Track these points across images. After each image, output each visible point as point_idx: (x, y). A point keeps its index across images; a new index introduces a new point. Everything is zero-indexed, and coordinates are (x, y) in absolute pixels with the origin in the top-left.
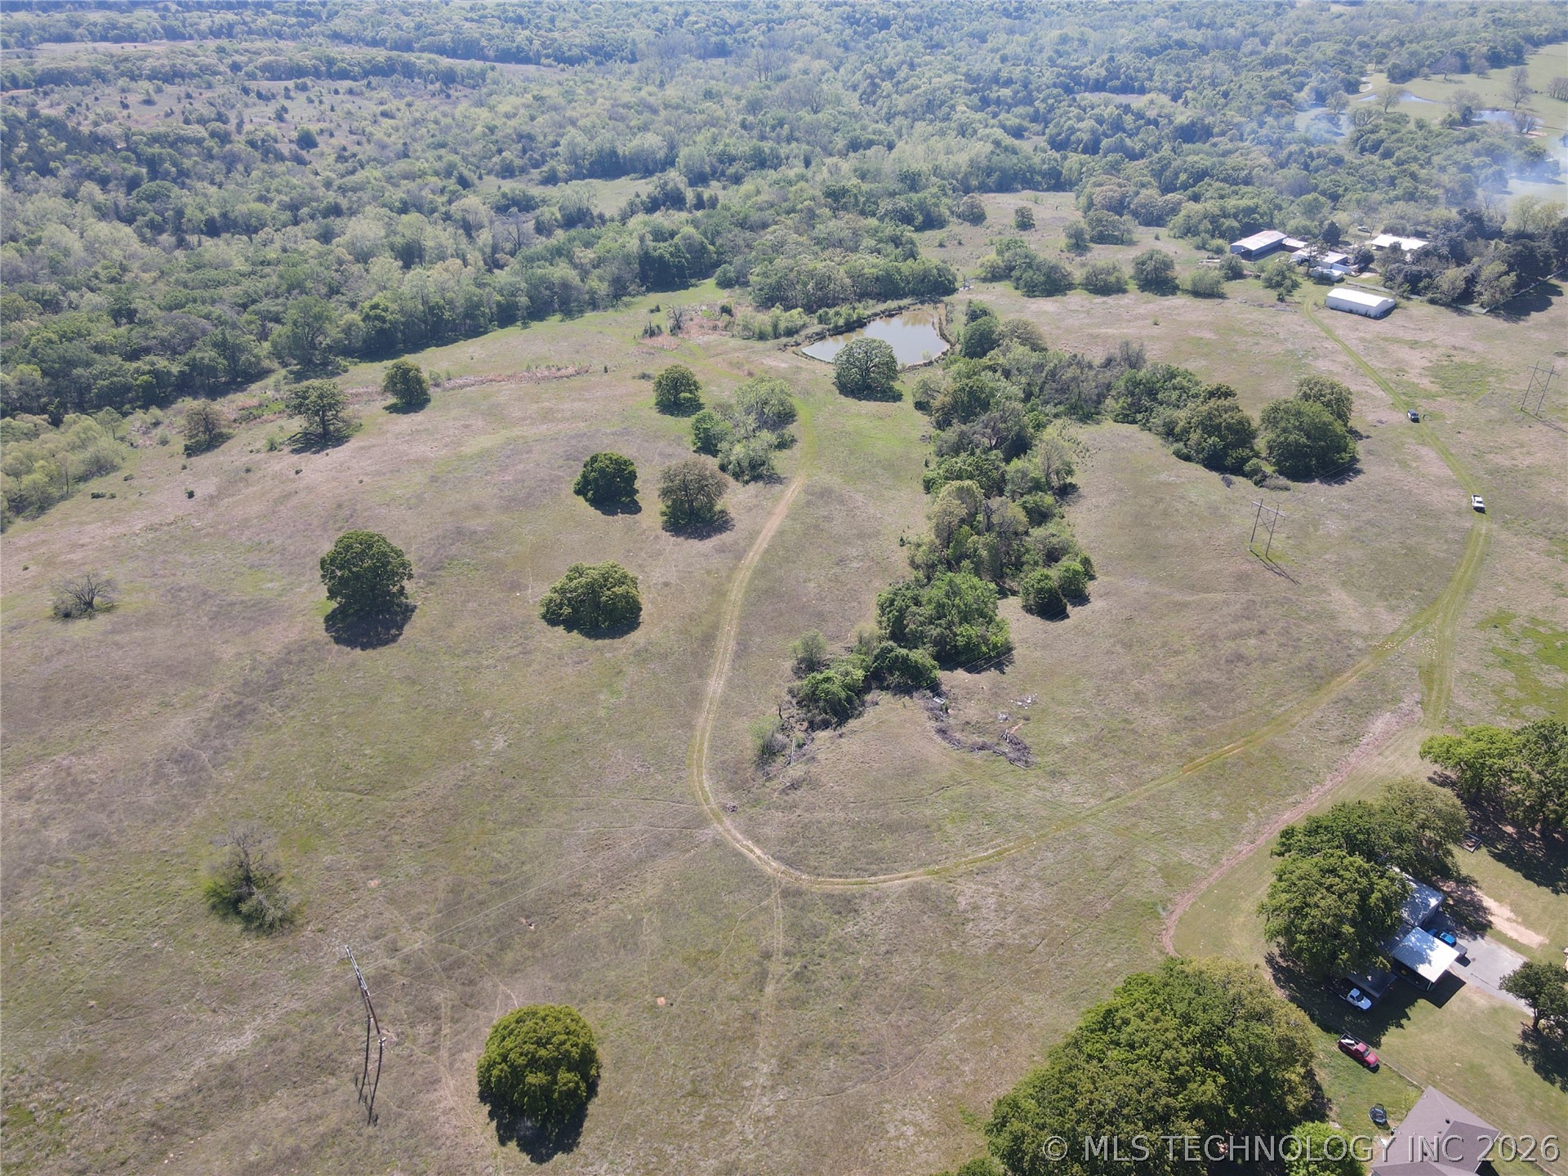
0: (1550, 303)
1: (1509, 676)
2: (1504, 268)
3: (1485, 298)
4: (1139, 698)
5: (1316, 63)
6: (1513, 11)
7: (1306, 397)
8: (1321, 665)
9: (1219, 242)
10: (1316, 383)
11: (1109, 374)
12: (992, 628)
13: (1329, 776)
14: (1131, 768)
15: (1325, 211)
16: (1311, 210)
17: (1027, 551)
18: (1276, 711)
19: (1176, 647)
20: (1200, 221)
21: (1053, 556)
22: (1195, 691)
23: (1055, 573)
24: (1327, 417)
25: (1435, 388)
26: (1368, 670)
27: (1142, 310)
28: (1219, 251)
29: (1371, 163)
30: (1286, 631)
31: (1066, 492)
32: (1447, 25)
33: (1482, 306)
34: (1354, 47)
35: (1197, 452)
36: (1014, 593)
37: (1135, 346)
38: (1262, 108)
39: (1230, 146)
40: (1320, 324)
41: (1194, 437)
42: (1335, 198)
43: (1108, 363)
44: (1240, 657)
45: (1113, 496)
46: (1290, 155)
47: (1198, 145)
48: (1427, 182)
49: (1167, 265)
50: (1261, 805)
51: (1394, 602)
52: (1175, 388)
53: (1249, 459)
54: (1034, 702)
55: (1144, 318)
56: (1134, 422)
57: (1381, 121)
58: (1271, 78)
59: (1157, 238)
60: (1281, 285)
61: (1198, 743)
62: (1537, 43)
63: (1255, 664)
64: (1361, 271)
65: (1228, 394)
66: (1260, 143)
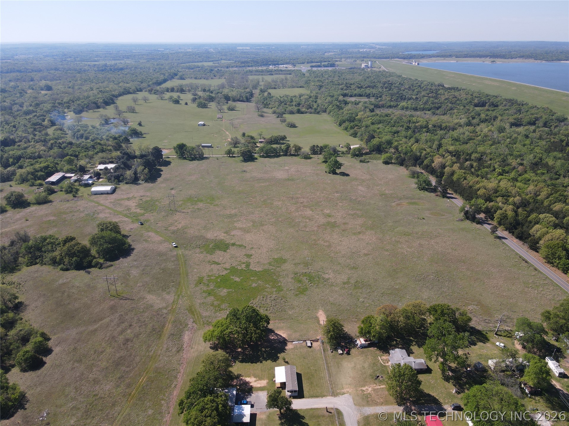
0: (161, 175)
1: (212, 298)
2: (143, 167)
3: (142, 178)
4: (96, 381)
5: (45, 111)
6: (104, 88)
7: (102, 230)
8: (157, 327)
9: (39, 181)
10: (104, 224)
11: (15, 248)
12: (10, 391)
13: (181, 368)
14: (107, 416)
15: (75, 161)
16: (70, 162)
17: (11, 344)
18: (151, 354)
19: (100, 350)
20: (27, 176)
21: (25, 340)
22: (117, 364)
23: (29, 347)
24: (114, 235)
25: (142, 211)
26: (173, 319)
27: (18, 216)
28: (41, 185)
29: (83, 142)
30: (139, 320)
31: (18, 307)
32: (86, 94)
33: (142, 180)
34: (56, 104)
35: (70, 266)
36: (13, 366)
37: (22, 233)
38: (32, 129)
39: (25, 145)
40: (93, 201)
41: (66, 260)
42: (76, 156)
43: (12, 243)
44: (127, 340)
45: (42, 299)
46: (52, 144)
47: (12, 147)
48: (105, 145)
49: (21, 196)
50: (164, 395)
51: (168, 290)
52: (48, 244)
53: (92, 261)
54: (48, 414)
55: (20, 219)
56: (36, 264)
57: (79, 128)
58: (30, 118)
59: (11, 186)
60: (72, 191)
61: (129, 386)
62: (117, 96)
63: (134, 340)
64: (98, 179)
65: (72, 239)
66: (37, 142)
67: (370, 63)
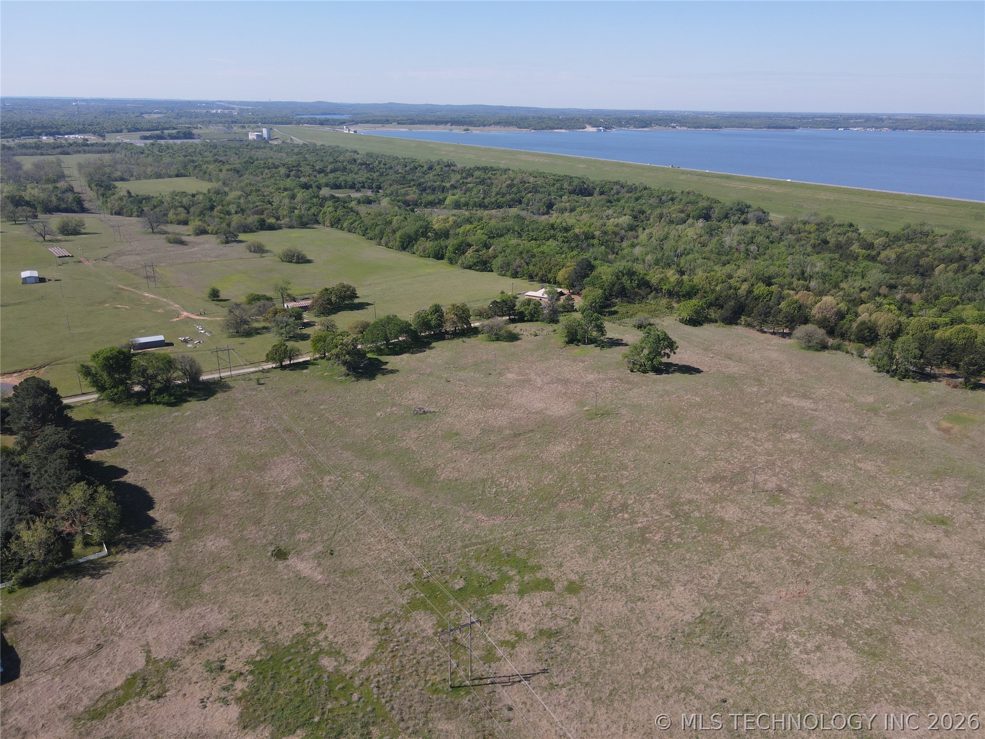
67: (265, 131)
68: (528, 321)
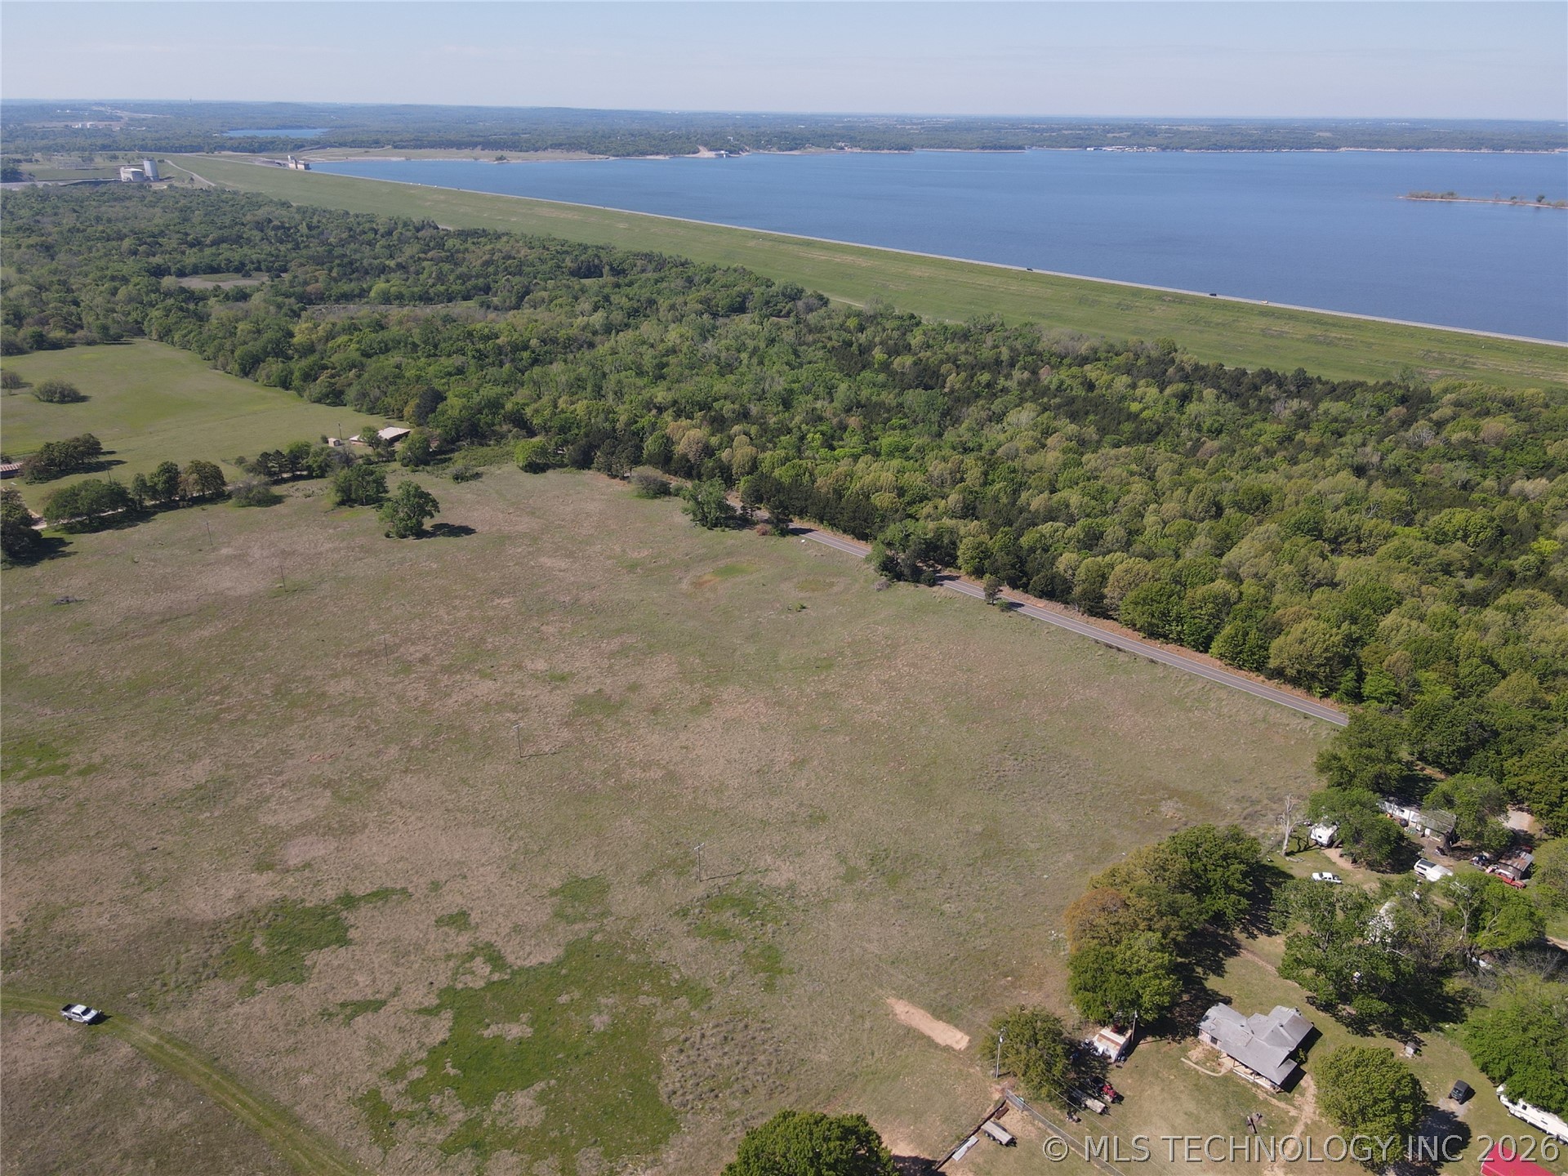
68: (318, 477)
